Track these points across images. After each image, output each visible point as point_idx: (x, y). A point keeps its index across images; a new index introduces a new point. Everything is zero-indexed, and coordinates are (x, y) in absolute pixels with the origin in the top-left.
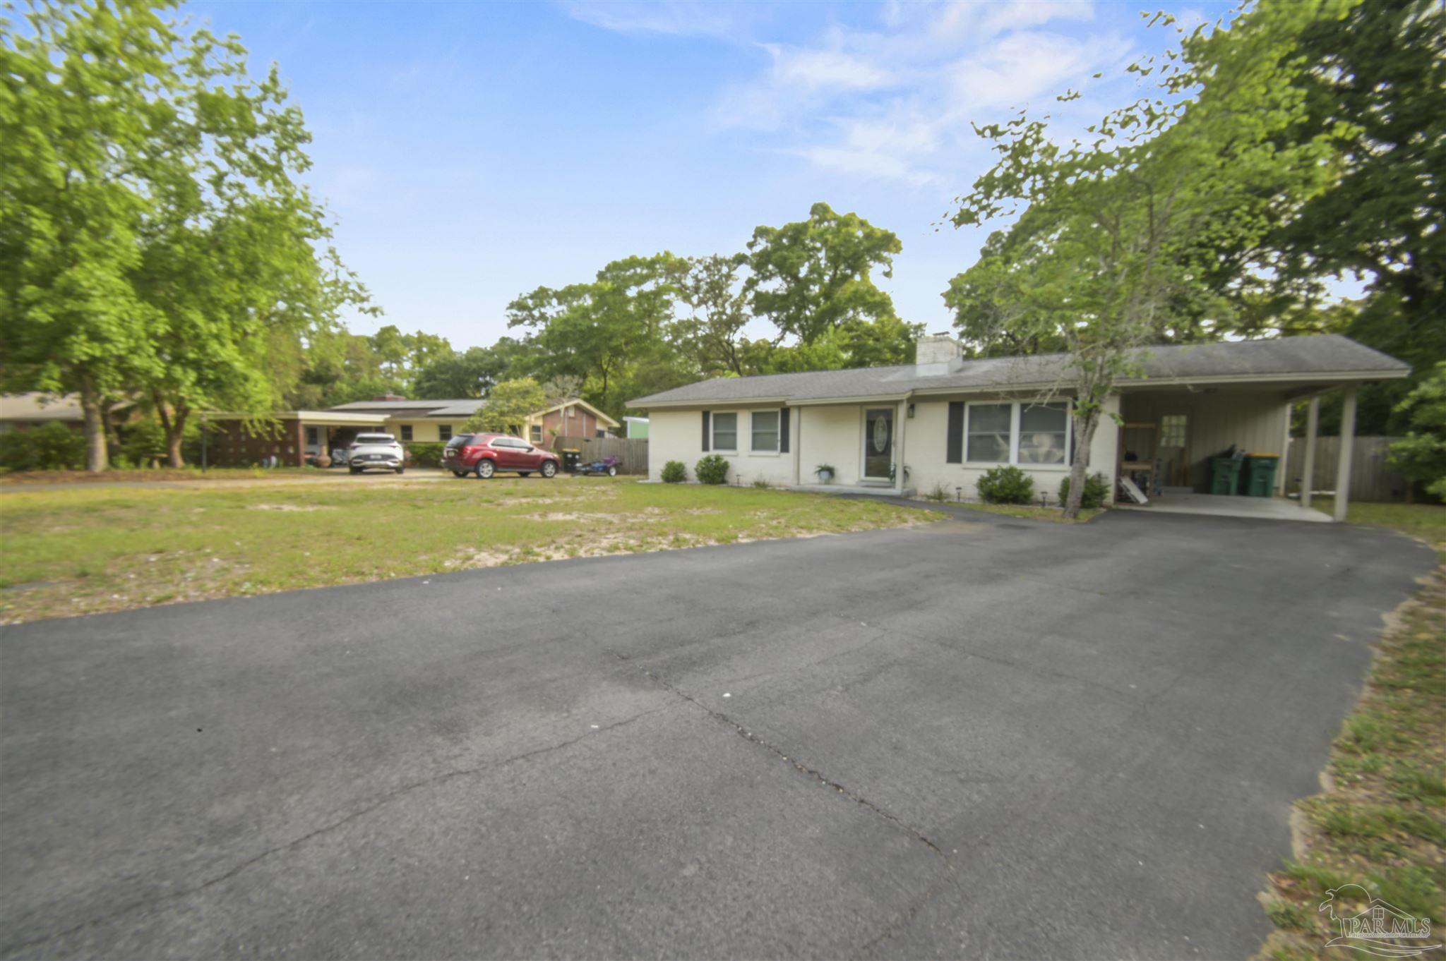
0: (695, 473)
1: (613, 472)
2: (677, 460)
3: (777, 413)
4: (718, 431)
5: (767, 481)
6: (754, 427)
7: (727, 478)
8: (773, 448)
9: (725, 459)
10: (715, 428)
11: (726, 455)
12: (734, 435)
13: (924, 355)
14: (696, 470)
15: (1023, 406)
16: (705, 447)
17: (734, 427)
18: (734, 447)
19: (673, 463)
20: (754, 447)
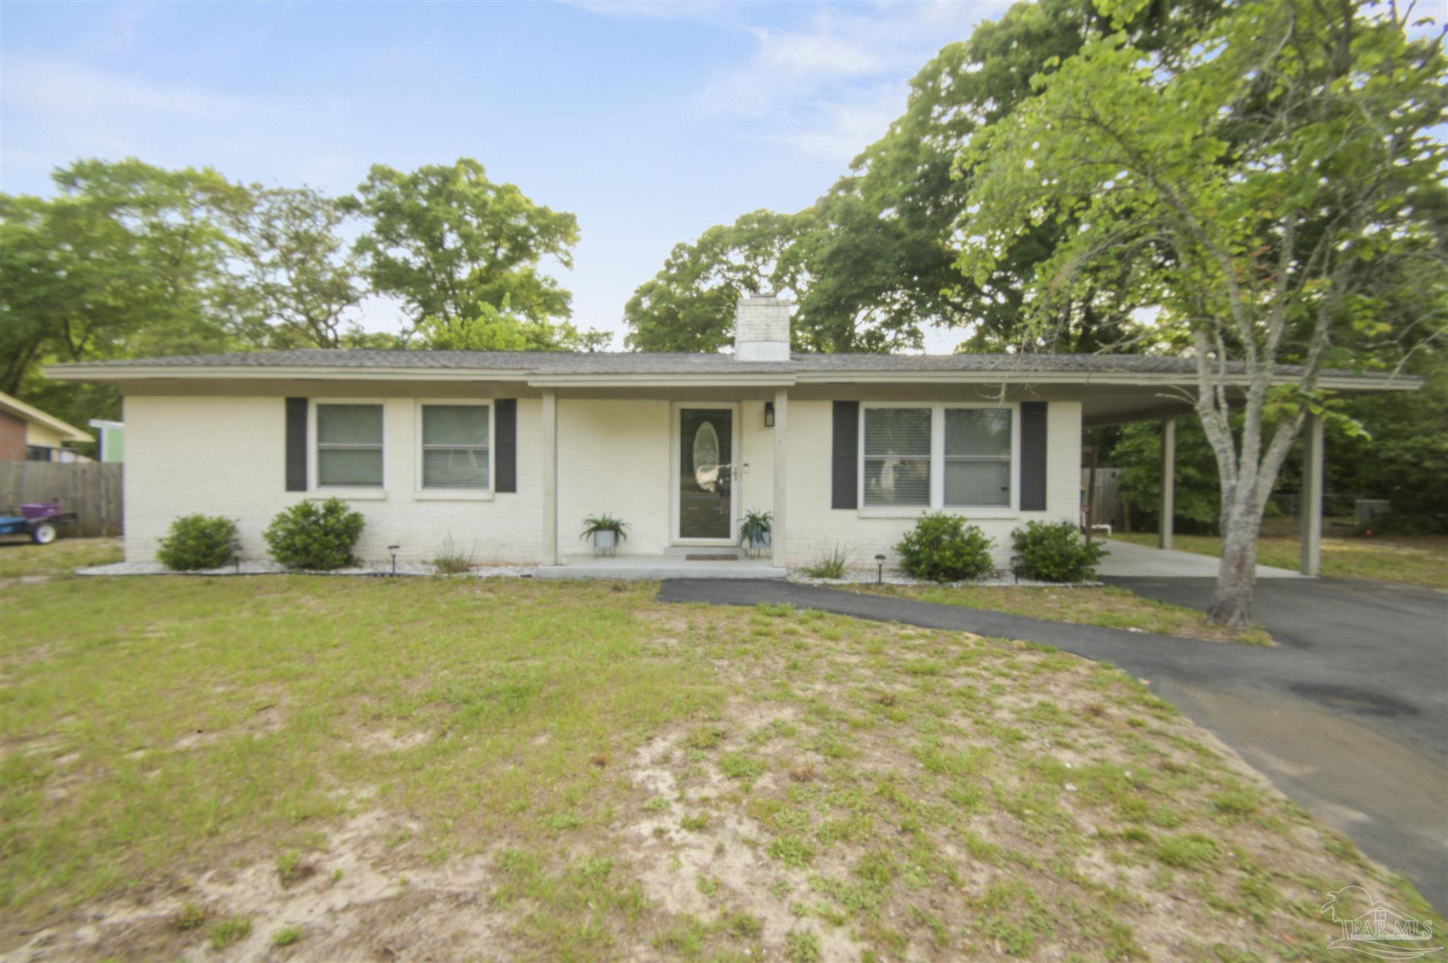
0: (268, 546)
1: (47, 534)
2: (211, 512)
3: (486, 408)
4: (326, 445)
5: (467, 556)
6: (425, 440)
7: (357, 551)
8: (481, 483)
9: (354, 508)
10: (320, 438)
11: (354, 499)
12: (379, 452)
13: (750, 325)
14: (271, 537)
15: (948, 412)
16: (296, 480)
17: (377, 432)
18: (377, 482)
19: (197, 520)
20: (427, 482)
